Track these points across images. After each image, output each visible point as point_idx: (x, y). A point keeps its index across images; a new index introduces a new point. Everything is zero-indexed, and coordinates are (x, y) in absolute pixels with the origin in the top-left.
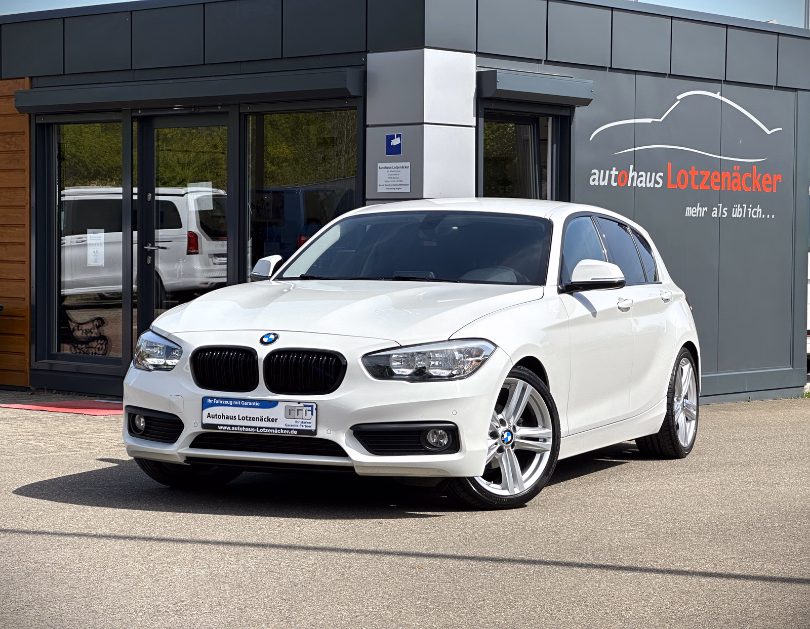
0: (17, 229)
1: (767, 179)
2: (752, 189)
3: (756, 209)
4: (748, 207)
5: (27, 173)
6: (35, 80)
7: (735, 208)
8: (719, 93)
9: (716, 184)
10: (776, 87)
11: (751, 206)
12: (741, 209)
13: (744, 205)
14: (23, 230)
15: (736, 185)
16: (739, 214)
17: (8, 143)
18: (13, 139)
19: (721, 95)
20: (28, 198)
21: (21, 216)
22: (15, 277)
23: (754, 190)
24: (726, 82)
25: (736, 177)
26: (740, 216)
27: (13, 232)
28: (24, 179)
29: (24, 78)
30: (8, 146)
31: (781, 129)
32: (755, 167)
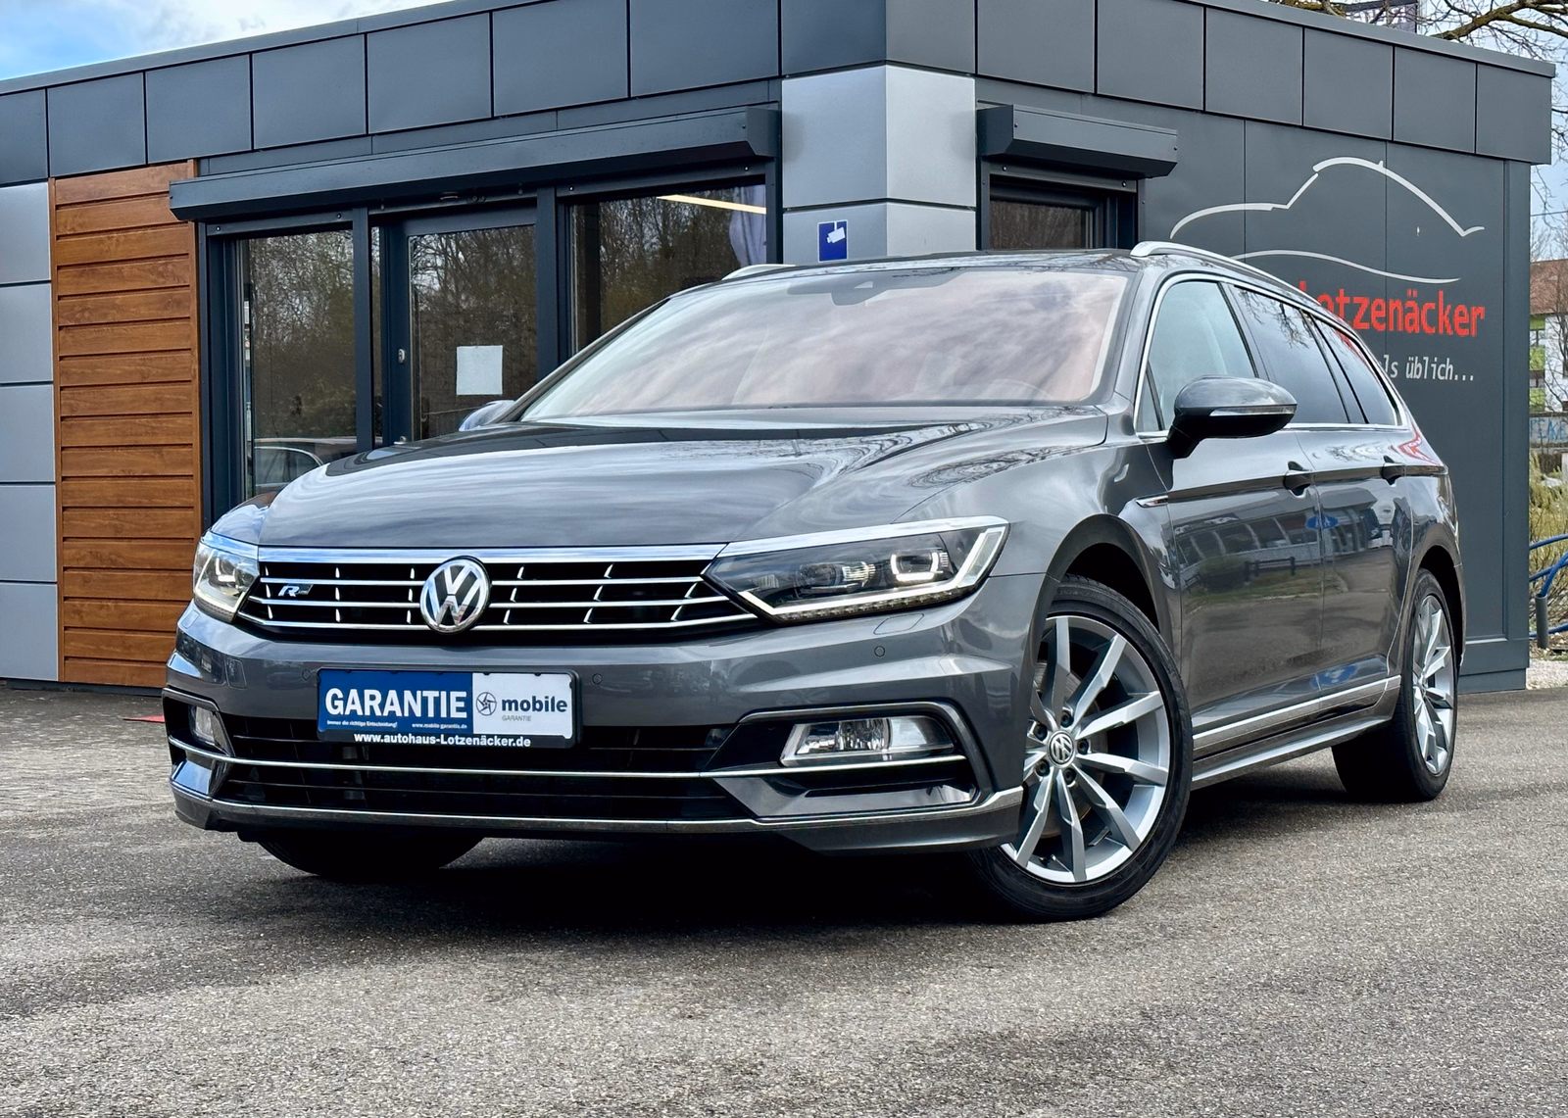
0: (180, 420)
1: (1461, 314)
2: (1437, 330)
3: (1443, 366)
4: (1431, 361)
5: (194, 324)
6: (204, 163)
7: (1411, 362)
8: (1381, 162)
9: (1379, 319)
10: (1475, 155)
11: (1436, 359)
12: (1420, 365)
13: (1425, 358)
14: (189, 423)
15: (1412, 322)
16: (1418, 374)
17: (160, 274)
18: (170, 267)
19: (1386, 166)
20: (197, 367)
21: (185, 398)
22: (178, 504)
23: (1441, 331)
24: (1392, 142)
25: (1411, 310)
26: (1418, 377)
27: (170, 425)
28: (187, 335)
29: (185, 161)
30: (162, 280)
31: (1483, 228)
32: (1441, 293)
